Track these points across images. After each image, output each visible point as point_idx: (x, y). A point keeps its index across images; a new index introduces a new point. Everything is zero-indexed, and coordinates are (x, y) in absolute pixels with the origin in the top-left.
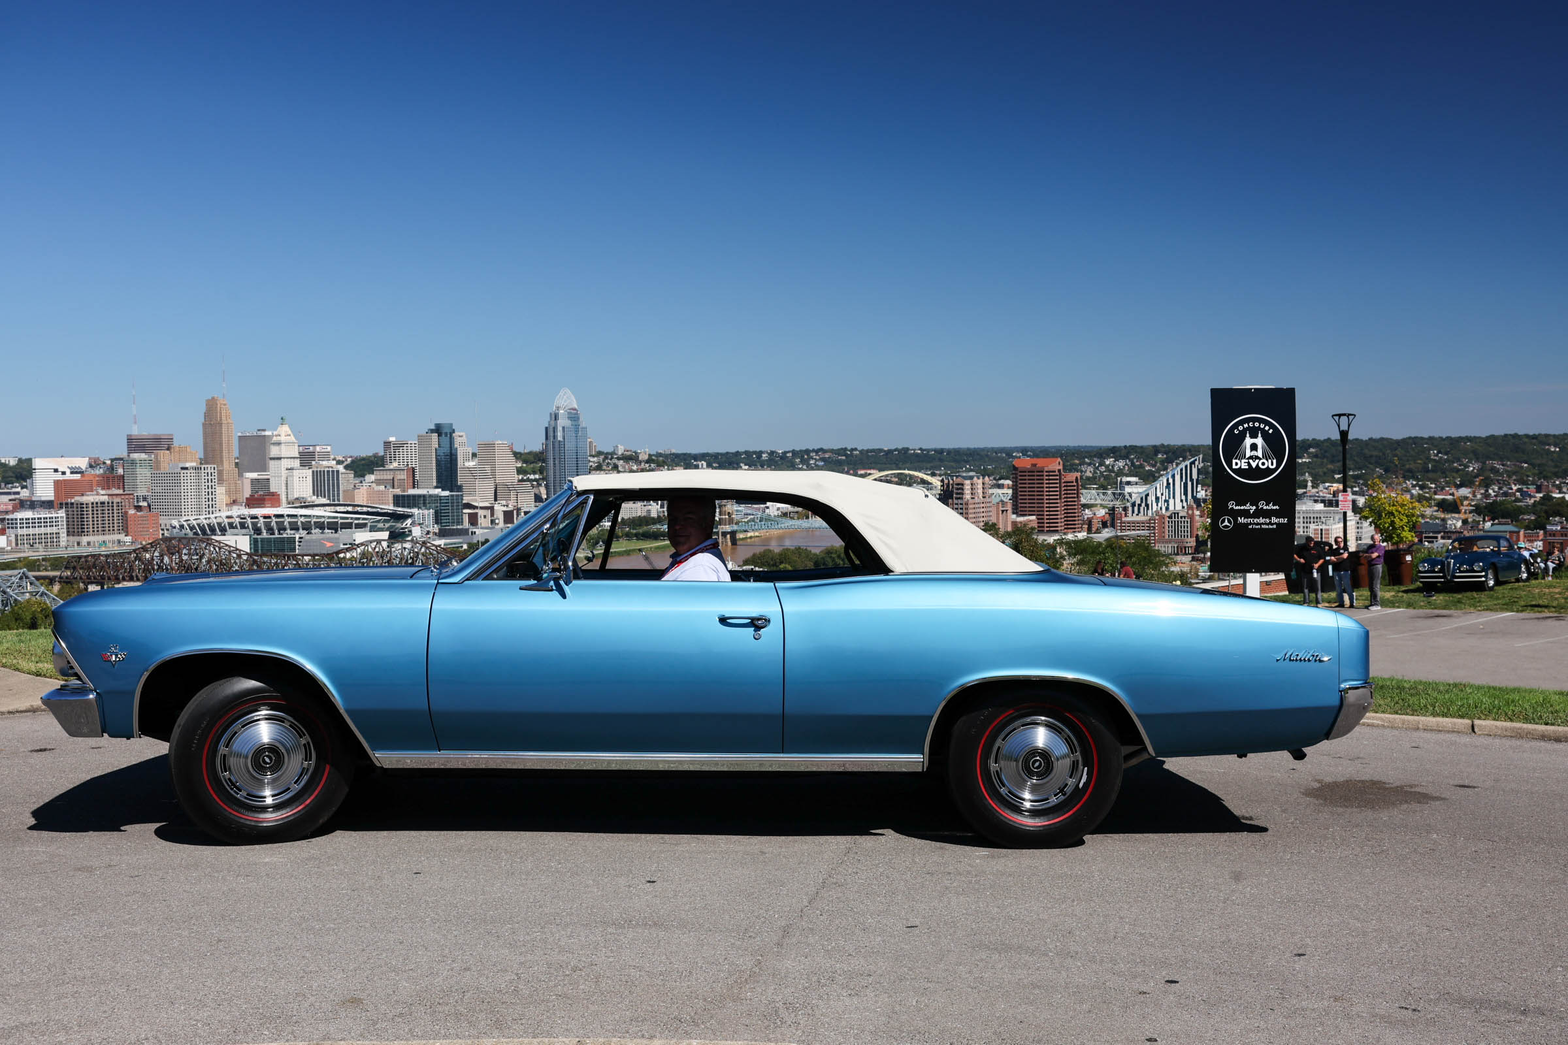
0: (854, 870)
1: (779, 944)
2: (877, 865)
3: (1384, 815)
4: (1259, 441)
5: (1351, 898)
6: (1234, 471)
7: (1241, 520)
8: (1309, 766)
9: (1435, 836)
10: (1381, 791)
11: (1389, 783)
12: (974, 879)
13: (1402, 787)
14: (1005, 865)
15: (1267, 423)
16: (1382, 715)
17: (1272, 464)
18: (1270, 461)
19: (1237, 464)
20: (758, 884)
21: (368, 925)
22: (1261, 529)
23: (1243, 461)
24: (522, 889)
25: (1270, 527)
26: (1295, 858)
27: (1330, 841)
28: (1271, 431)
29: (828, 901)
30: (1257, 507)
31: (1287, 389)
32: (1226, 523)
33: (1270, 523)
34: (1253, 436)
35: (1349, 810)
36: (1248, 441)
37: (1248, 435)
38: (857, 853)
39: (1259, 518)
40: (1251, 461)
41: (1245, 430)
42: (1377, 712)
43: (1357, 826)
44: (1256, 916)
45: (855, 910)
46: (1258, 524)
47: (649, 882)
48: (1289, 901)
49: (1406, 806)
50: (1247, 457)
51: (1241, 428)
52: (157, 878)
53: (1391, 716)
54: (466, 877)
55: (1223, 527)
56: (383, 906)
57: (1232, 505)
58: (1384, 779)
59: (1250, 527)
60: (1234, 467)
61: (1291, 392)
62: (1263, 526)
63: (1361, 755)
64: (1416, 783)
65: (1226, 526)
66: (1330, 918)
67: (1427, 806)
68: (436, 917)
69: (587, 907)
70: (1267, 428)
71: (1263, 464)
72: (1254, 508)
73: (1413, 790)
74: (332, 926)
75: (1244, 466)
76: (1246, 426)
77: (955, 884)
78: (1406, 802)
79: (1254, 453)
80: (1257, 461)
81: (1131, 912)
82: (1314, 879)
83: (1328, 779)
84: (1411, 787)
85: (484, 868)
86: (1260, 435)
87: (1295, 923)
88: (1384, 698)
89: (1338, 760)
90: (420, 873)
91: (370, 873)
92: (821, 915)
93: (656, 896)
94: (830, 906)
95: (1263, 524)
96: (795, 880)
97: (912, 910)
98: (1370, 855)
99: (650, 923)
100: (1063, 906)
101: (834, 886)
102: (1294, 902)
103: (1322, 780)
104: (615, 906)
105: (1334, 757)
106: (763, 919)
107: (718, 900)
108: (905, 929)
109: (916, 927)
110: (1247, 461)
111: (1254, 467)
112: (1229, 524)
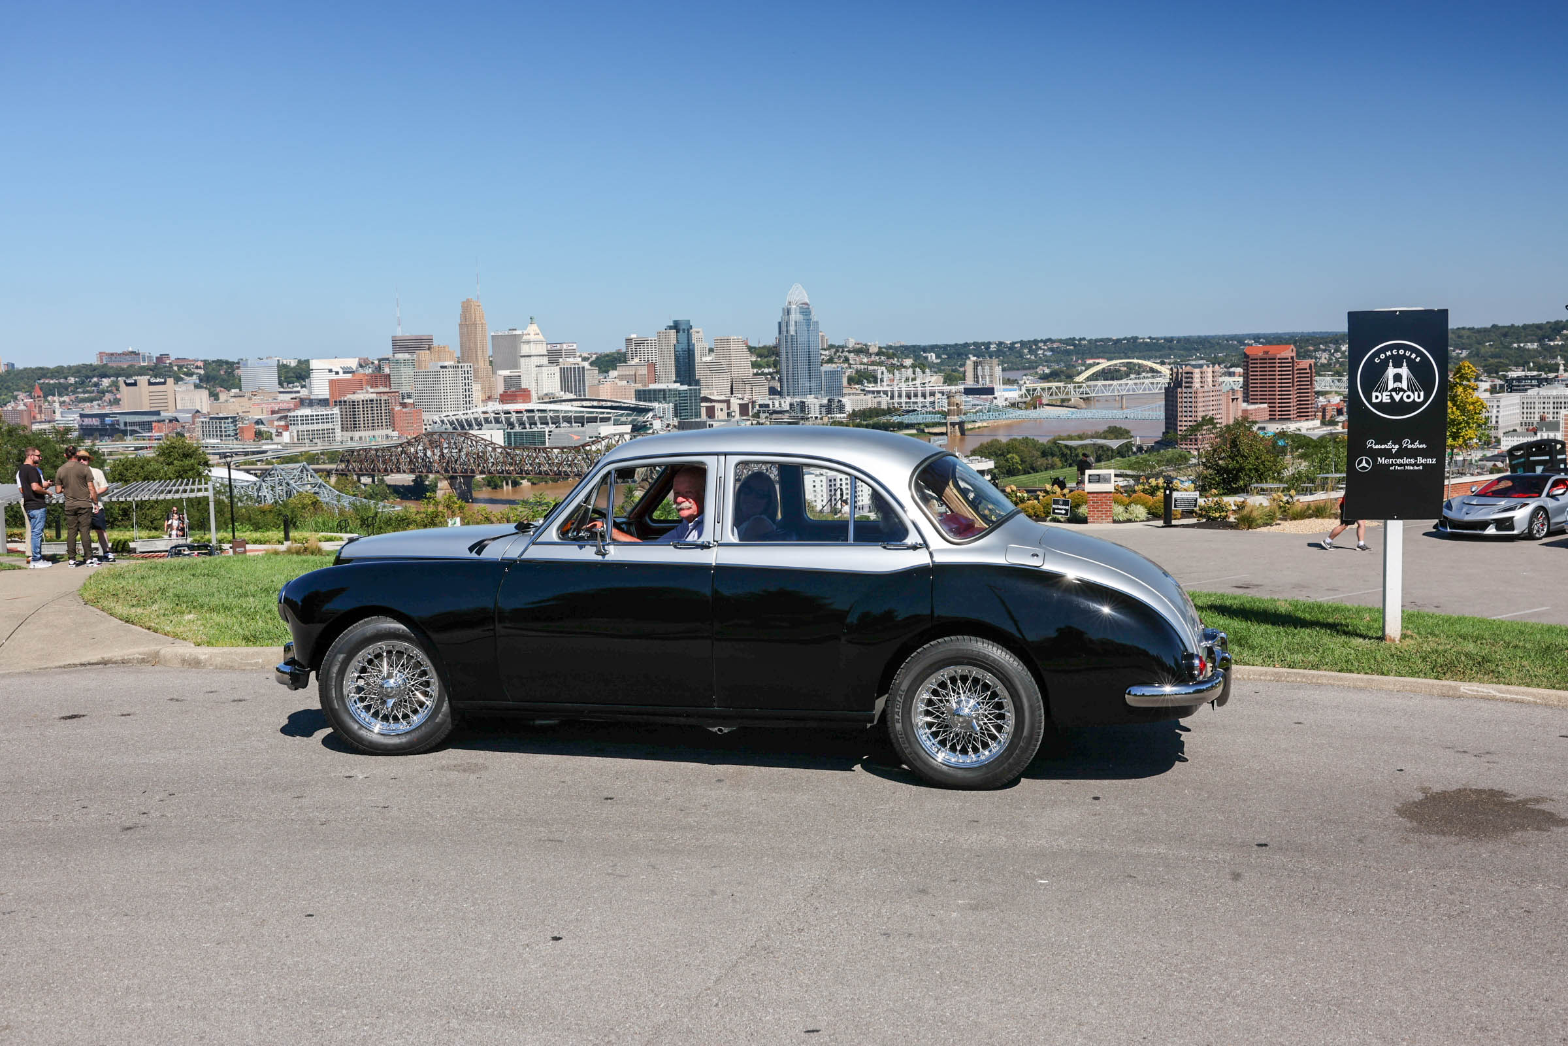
0: (802, 926)
2: (832, 918)
3: (1484, 850)
4: (1404, 371)
6: (1374, 405)
7: (1381, 461)
8: (1422, 765)
9: (1540, 887)
10: (1496, 808)
11: (1510, 796)
12: (934, 947)
13: (1525, 802)
15: (1413, 350)
17: (1419, 397)
18: (1416, 393)
19: (1377, 397)
20: (677, 947)
21: (188, 1005)
22: (1405, 470)
23: (1385, 394)
24: (406, 945)
25: (1416, 468)
26: (1345, 922)
27: (1402, 892)
28: (1418, 359)
29: (740, 980)
30: (1401, 445)
31: (1439, 311)
32: (1364, 464)
33: (1416, 464)
34: (1398, 365)
35: (1445, 839)
36: (1391, 371)
37: (1391, 364)
38: (821, 896)
39: (1402, 458)
40: (1394, 394)
41: (1387, 358)
42: (1529, 686)
43: (1446, 866)
45: (762, 997)
46: (1401, 465)
47: (556, 939)
48: (1307, 1000)
49: (1519, 834)
50: (1389, 389)
51: (1382, 356)
52: (29, 915)
53: (1547, 691)
55: (1361, 468)
56: (231, 972)
57: (1371, 444)
58: (1507, 788)
59: (1392, 468)
60: (1374, 400)
61: (1443, 314)
62: (1408, 468)
63: (1493, 749)
64: (1545, 795)
65: (1364, 468)
67: (1546, 834)
68: (276, 993)
69: (455, 982)
70: (1413, 356)
71: (1408, 397)
72: (1397, 446)
73: (1537, 807)
75: (1386, 400)
76: (1389, 353)
77: (906, 955)
78: (1523, 828)
79: (1398, 385)
80: (1401, 393)
81: (1098, 1013)
83: (1437, 788)
84: (1537, 801)
85: (387, 910)
86: (1405, 364)
88: (1543, 666)
89: (1461, 755)
90: (312, 915)
91: (258, 915)
92: (717, 1005)
93: (545, 965)
94: (736, 989)
95: (1407, 465)
96: (723, 940)
97: (830, 1000)
98: (1444, 918)
99: (507, 1012)
100: (1017, 1000)
101: (763, 953)
102: (1312, 1002)
103: (1430, 788)
104: (487, 981)
105: (1458, 752)
106: (643, 1011)
107: (612, 974)
108: (803, 1034)
109: (817, 1031)
110: (1389, 393)
111: (1397, 401)
112: (1367, 466)
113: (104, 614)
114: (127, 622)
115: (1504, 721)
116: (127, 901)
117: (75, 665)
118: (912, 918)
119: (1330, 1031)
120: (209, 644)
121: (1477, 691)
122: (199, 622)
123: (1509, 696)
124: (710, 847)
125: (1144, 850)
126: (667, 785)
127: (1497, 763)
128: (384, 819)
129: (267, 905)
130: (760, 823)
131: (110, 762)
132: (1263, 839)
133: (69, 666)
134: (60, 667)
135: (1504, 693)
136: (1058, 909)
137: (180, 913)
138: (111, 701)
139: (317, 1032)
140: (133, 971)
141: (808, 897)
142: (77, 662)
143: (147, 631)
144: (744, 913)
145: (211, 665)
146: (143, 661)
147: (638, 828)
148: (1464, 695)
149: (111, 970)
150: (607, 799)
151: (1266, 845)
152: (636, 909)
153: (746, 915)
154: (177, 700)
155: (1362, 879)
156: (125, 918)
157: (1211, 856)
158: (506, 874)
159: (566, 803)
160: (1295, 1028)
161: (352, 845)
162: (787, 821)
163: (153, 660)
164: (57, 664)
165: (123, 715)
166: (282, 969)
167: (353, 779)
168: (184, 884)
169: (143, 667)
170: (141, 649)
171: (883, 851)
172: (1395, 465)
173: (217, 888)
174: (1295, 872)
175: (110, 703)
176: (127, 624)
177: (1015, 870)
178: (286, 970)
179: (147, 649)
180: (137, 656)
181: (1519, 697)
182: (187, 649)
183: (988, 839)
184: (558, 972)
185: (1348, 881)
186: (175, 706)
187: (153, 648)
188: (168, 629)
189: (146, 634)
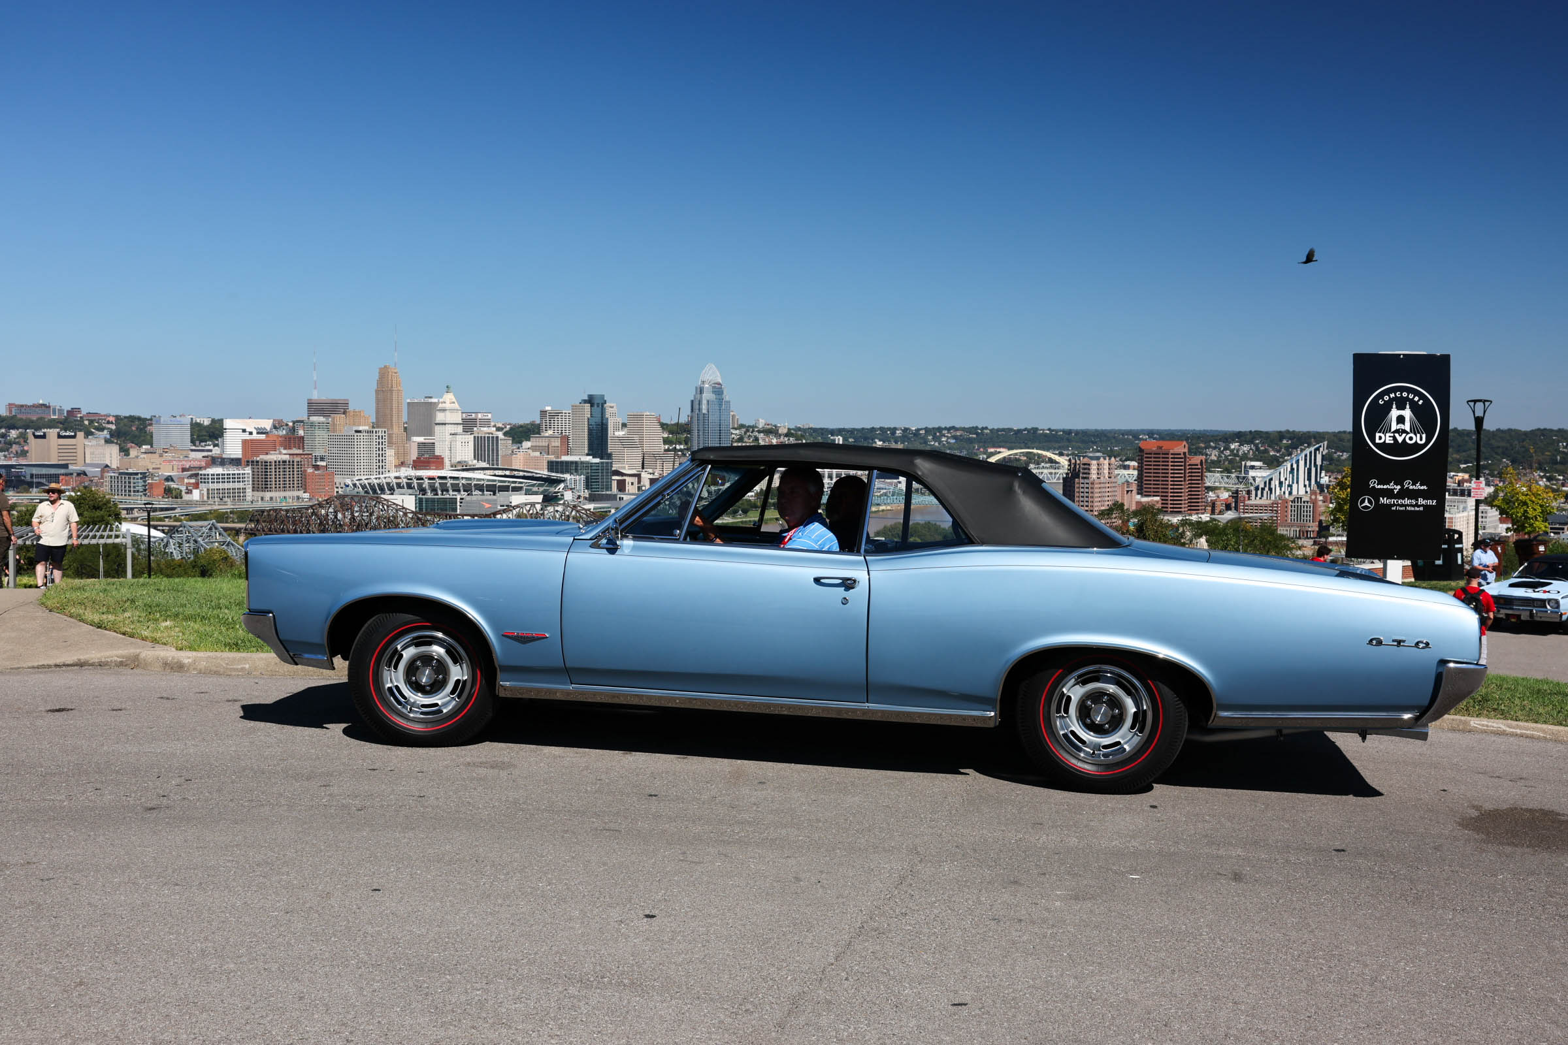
0: (904, 911)
1: (781, 1025)
2: (932, 904)
4: (1407, 413)
5: (1542, 987)
6: (1377, 445)
7: (1384, 501)
8: (1463, 787)
10: (1555, 825)
11: (1563, 815)
12: (1050, 931)
14: (1091, 911)
15: (1416, 393)
16: (1544, 726)
17: (1421, 439)
18: (1418, 435)
20: (781, 926)
21: (274, 967)
22: (1406, 511)
23: (1388, 435)
24: (490, 919)
25: (1417, 509)
26: (1459, 919)
27: (1501, 894)
28: (1421, 402)
29: (861, 957)
30: (1403, 486)
31: (1442, 356)
32: (1366, 503)
33: (1417, 505)
34: (1401, 407)
35: (1519, 850)
36: (1395, 413)
37: (1394, 406)
38: (911, 885)
39: (1403, 499)
40: (1397, 435)
41: (1391, 400)
42: (1536, 722)
43: (1533, 873)
44: (1415, 1010)
45: (892, 973)
46: (1402, 505)
47: (648, 916)
48: (1457, 987)
50: (1393, 429)
51: (1386, 398)
52: (70, 883)
53: (1554, 728)
54: (431, 898)
55: (1362, 507)
56: (309, 938)
57: (1373, 483)
58: (1556, 808)
59: (1394, 508)
60: (1377, 441)
61: (1446, 359)
62: (1409, 508)
63: (1524, 775)
65: (1366, 507)
66: (1516, 1018)
68: (366, 958)
69: (557, 952)
71: (1411, 439)
72: (1399, 487)
74: (232, 966)
75: (1389, 441)
76: (1392, 395)
77: (1025, 938)
79: (1401, 426)
80: (1404, 435)
81: (1249, 994)
82: (1487, 953)
83: (1488, 806)
85: (458, 887)
86: (1408, 406)
87: (1470, 1024)
88: (1544, 704)
89: (1496, 780)
90: (379, 890)
91: (320, 888)
92: (847, 979)
93: (648, 939)
94: (861, 965)
95: (1408, 505)
96: (827, 921)
97: (965, 977)
98: (1557, 918)
99: (626, 981)
100: (1160, 980)
101: (874, 933)
102: (1465, 988)
103: (1481, 806)
104: (592, 952)
105: (1492, 777)
106: (770, 983)
107: (723, 949)
108: (950, 1007)
109: (965, 1005)
110: (1392, 435)
111: (1400, 442)
112: (1369, 505)
113: (72, 620)
114: (98, 627)
115: (1523, 753)
116: (173, 872)
117: (49, 666)
118: (1016, 906)
119: (1496, 1015)
120: (191, 648)
121: (1487, 726)
122: (177, 629)
123: (1519, 731)
124: (776, 839)
125: (1222, 852)
126: (709, 785)
127: (1535, 787)
128: (423, 806)
129: (328, 879)
130: (818, 821)
131: (113, 751)
132: (1339, 846)
133: (43, 666)
134: (33, 667)
135: (1514, 728)
136: (1162, 900)
137: (235, 884)
138: (97, 697)
139: (427, 994)
140: (202, 936)
141: (898, 885)
142: (52, 662)
143: (121, 636)
144: (838, 898)
145: (194, 669)
146: (121, 664)
147: (694, 822)
148: (1474, 729)
149: (178, 934)
150: (651, 795)
151: (1343, 850)
152: (724, 892)
153: (840, 900)
154: (168, 699)
155: (1455, 882)
156: (177, 887)
157: (1292, 859)
158: (573, 858)
159: (610, 798)
160: (1459, 1011)
161: (399, 829)
162: (846, 820)
163: (132, 663)
164: (30, 664)
165: (114, 710)
166: (366, 937)
167: (377, 771)
168: (231, 858)
169: (121, 669)
170: (120, 652)
171: (957, 847)
172: (1397, 505)
173: (267, 863)
174: (1386, 874)
175: (97, 699)
176: (99, 630)
177: (1100, 866)
178: (369, 938)
179: (126, 651)
180: (116, 658)
181: (1528, 732)
182: (170, 653)
183: (1059, 839)
184: (666, 946)
185: (1442, 884)
186: (168, 704)
187: (132, 651)
188: (146, 633)
189: (121, 638)
